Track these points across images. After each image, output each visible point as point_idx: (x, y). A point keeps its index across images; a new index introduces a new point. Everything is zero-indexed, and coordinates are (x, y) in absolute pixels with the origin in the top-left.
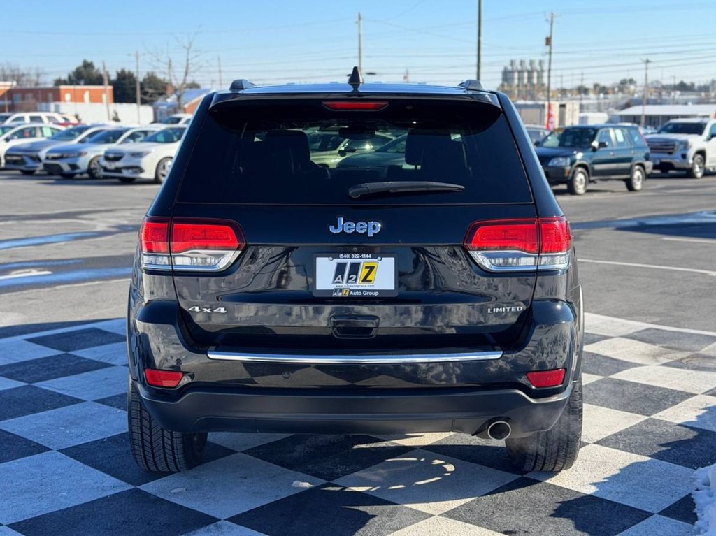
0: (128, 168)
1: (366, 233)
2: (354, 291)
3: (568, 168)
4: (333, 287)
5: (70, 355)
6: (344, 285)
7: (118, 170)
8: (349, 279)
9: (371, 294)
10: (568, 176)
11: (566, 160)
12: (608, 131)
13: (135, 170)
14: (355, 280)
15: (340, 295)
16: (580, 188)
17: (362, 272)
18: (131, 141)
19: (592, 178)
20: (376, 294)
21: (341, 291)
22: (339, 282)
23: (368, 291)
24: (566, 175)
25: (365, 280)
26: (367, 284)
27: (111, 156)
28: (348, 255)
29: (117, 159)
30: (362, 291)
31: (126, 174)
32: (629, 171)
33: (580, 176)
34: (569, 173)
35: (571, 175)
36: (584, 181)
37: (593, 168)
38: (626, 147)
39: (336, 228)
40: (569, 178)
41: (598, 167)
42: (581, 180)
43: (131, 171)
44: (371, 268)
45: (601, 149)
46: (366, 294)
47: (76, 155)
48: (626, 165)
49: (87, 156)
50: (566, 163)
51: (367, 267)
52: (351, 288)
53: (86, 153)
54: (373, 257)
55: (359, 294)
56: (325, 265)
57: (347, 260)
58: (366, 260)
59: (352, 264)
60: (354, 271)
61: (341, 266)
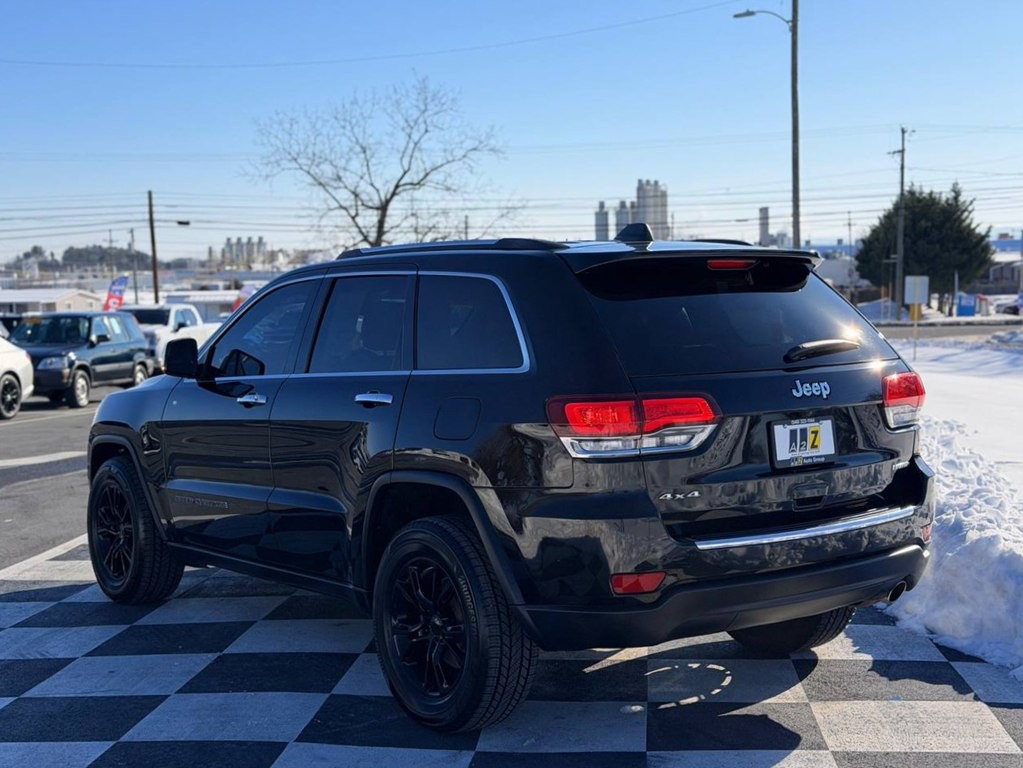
1: (821, 394)
2: (807, 458)
3: (67, 371)
4: (788, 456)
6: (797, 454)
8: (801, 446)
9: (819, 460)
10: (67, 383)
11: (62, 360)
12: (102, 320)
14: (805, 447)
15: (796, 464)
16: (83, 399)
17: (810, 437)
19: (94, 384)
20: (823, 459)
21: (796, 459)
22: (793, 451)
23: (817, 457)
24: (65, 381)
25: (814, 446)
26: (814, 450)
28: (797, 421)
30: (812, 457)
32: (131, 373)
33: (81, 383)
34: (69, 378)
35: (71, 380)
36: (86, 387)
37: (94, 370)
38: (124, 341)
39: (798, 391)
40: (69, 385)
41: (100, 368)
42: (83, 387)
44: (816, 433)
45: (102, 344)
46: (815, 460)
48: (127, 365)
50: (64, 364)
51: (813, 432)
52: (805, 456)
54: (816, 422)
55: (810, 461)
56: (782, 433)
57: (797, 426)
58: (810, 425)
59: (801, 430)
60: (804, 437)
61: (793, 433)
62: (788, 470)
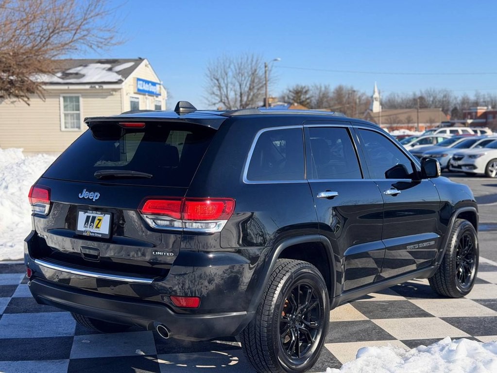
0: (465, 165)
1: (93, 199)
2: (92, 233)
6: (88, 229)
7: (460, 167)
8: (90, 225)
13: (471, 167)
14: (93, 226)
15: (86, 234)
17: (96, 222)
18: (481, 147)
20: (100, 236)
21: (86, 232)
22: (86, 227)
23: (97, 233)
25: (97, 227)
26: (97, 229)
27: (456, 157)
28: (91, 212)
29: (460, 159)
30: (94, 233)
31: (464, 169)
39: (81, 195)
43: (467, 167)
44: (100, 220)
46: (96, 235)
47: (440, 156)
49: (447, 157)
51: (98, 220)
52: (91, 231)
53: (447, 155)
54: (101, 214)
55: (93, 234)
56: (82, 216)
57: (91, 214)
58: (98, 215)
59: (93, 217)
60: (93, 221)
61: (88, 217)
62: (81, 237)
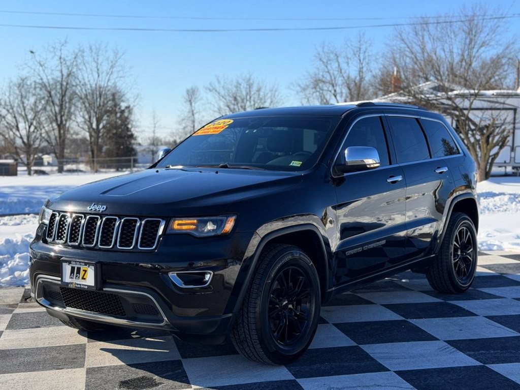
5: (481, 362)
